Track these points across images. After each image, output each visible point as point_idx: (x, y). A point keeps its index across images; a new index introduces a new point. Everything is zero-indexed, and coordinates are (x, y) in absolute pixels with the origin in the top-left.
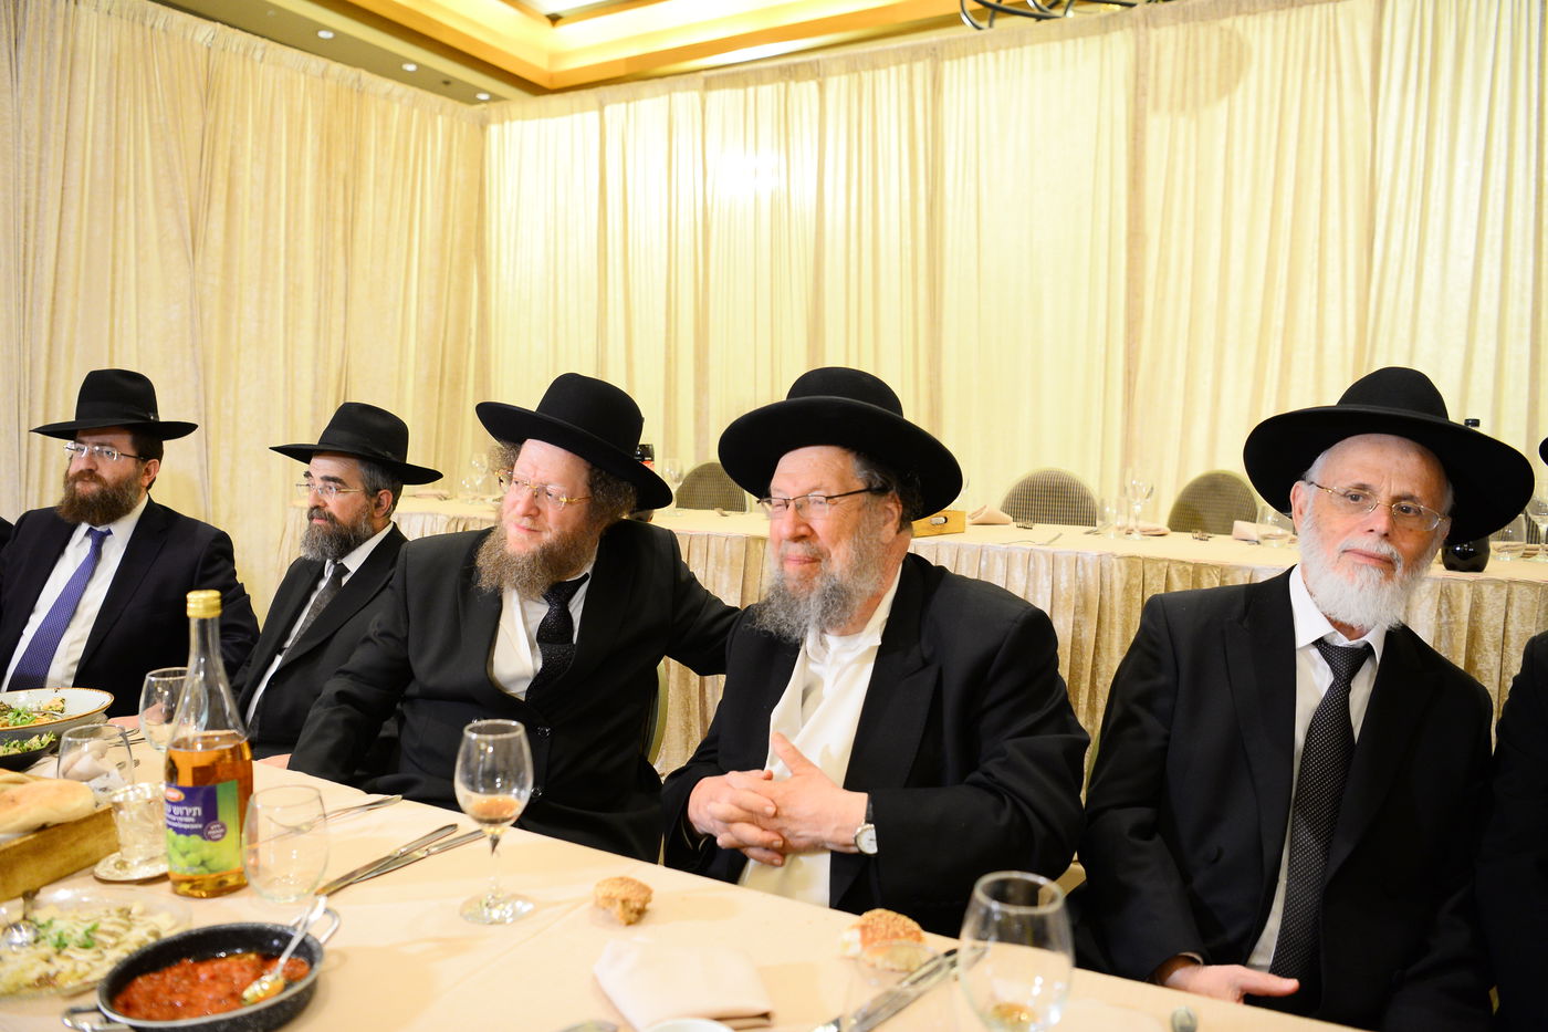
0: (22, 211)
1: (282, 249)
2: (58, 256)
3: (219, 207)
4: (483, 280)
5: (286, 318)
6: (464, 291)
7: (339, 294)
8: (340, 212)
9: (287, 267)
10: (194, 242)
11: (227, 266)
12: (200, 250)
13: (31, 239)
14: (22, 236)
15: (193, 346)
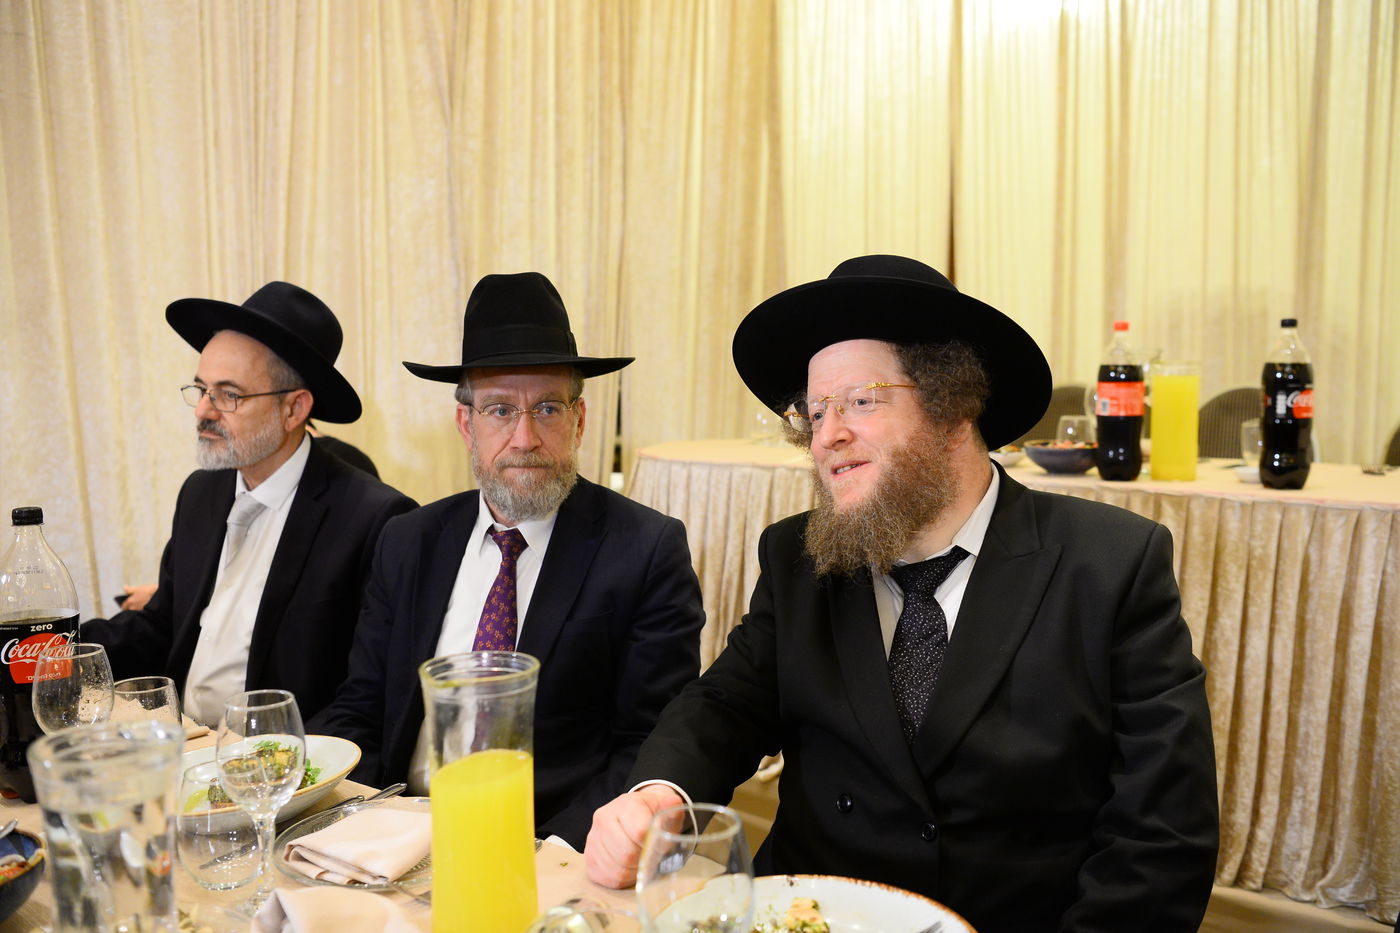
0: (251, 48)
1: (551, 100)
2: (294, 112)
3: (478, 42)
4: (775, 139)
5: (558, 194)
6: (753, 155)
7: (617, 161)
8: (616, 47)
9: (558, 125)
10: (451, 93)
11: (489, 125)
12: (458, 101)
13: (262, 88)
14: (252, 83)
15: (452, 234)
